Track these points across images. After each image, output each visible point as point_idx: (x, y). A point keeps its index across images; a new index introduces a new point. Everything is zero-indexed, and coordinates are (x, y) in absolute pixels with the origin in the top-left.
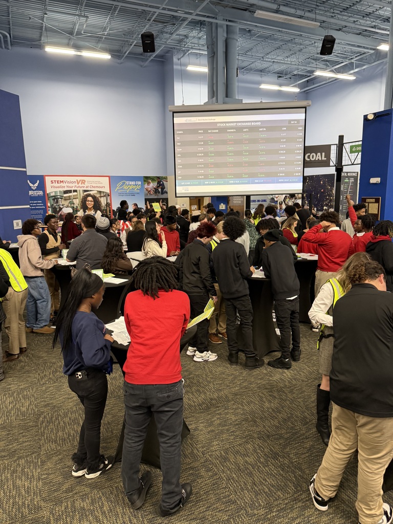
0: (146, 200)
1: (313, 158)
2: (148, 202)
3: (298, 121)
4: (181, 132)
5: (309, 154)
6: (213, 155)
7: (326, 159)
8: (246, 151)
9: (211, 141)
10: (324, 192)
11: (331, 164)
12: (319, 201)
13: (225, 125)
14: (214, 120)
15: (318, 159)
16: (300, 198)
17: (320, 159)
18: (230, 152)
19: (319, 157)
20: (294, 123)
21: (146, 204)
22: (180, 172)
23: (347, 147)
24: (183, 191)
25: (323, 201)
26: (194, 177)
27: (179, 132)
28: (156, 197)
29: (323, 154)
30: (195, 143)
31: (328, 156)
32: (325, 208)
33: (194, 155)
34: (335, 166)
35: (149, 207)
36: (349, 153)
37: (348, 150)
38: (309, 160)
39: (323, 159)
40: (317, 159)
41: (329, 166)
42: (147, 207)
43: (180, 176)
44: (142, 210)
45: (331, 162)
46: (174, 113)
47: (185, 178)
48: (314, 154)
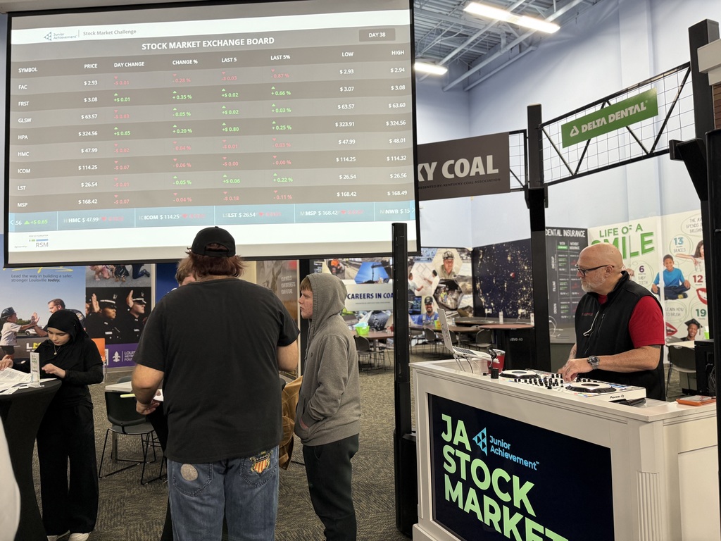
0: (89, 292)
1: (462, 170)
2: (94, 297)
3: (390, 31)
4: (30, 70)
5: (452, 162)
6: (128, 133)
7: (496, 171)
8: (231, 122)
9: (122, 93)
10: (516, 278)
11: (514, 183)
12: (507, 298)
13: (164, 46)
14: (132, 32)
15: (477, 173)
16: (468, 292)
17: (482, 172)
18: (182, 124)
19: (477, 167)
20: (378, 38)
21: (89, 300)
22: (23, 188)
23: (553, 133)
24: (33, 248)
25: (516, 297)
26: (68, 203)
27: (26, 70)
28: (117, 285)
29: (490, 159)
30: (75, 100)
31: (503, 162)
32: (520, 311)
33: (70, 134)
34: (525, 188)
35: (97, 308)
36: (560, 147)
37: (558, 139)
38: (452, 176)
39: (491, 171)
40: (473, 174)
41: (509, 190)
42: (91, 309)
43: (22, 200)
44: (79, 315)
45: (512, 179)
46: (12, 14)
47: (39, 204)
48: (466, 162)
